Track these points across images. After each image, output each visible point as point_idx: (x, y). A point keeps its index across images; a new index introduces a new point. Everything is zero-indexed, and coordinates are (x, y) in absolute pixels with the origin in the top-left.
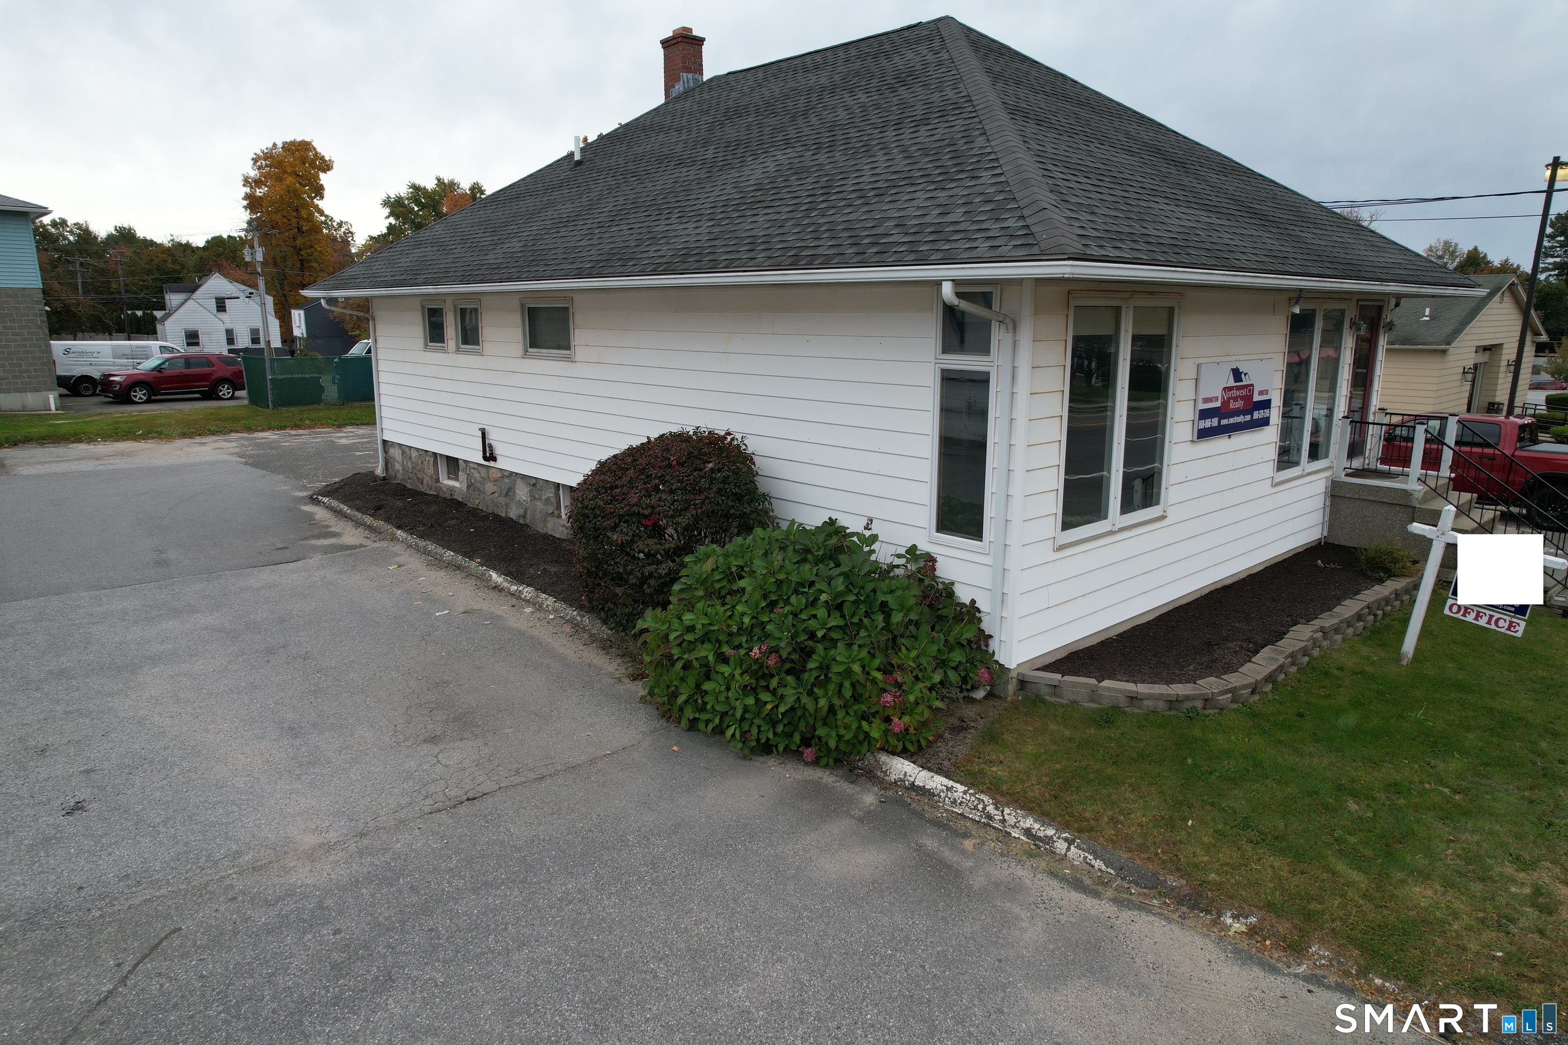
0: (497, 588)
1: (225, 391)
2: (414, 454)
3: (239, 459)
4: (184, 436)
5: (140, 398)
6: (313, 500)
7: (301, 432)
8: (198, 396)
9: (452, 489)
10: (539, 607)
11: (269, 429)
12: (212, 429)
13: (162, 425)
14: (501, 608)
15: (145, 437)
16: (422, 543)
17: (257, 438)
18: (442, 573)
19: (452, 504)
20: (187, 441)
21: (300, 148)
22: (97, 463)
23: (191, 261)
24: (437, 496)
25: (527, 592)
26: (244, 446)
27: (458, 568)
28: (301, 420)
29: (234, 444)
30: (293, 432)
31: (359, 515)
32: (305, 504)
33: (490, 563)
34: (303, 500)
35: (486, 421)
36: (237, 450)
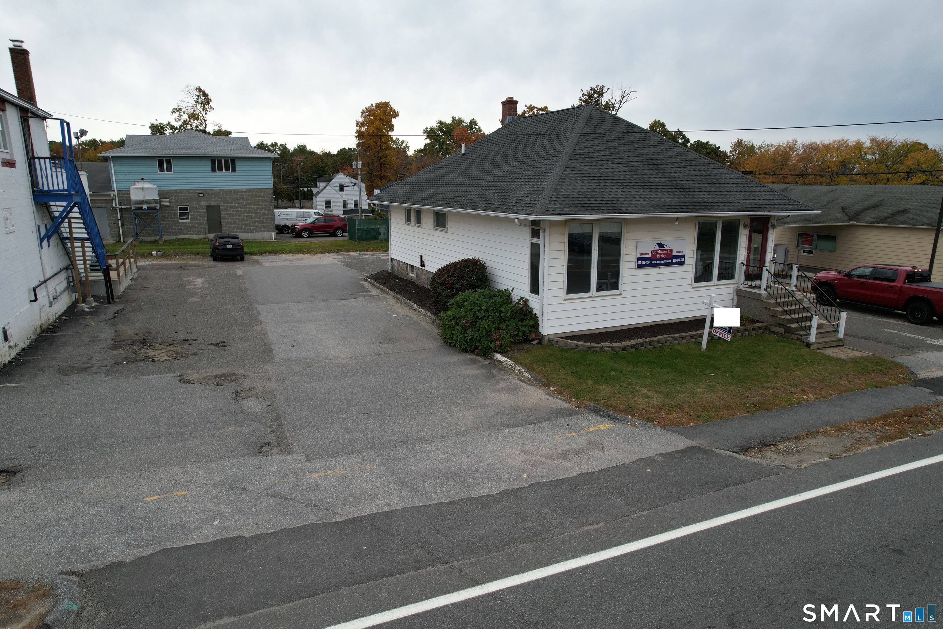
0: (415, 310)
1: (339, 233)
2: (401, 264)
3: (341, 263)
4: (322, 252)
5: (306, 235)
6: (365, 280)
7: (369, 253)
8: (328, 235)
9: (412, 277)
10: (425, 315)
11: (356, 251)
12: (333, 250)
13: (313, 248)
14: (414, 315)
15: (307, 253)
16: (396, 295)
17: (350, 255)
18: (400, 305)
19: (411, 283)
20: (323, 255)
21: (383, 106)
22: (290, 262)
23: (330, 162)
24: (407, 280)
25: (423, 311)
26: (345, 258)
27: (406, 303)
28: (369, 247)
29: (340, 257)
30: (365, 253)
31: (379, 285)
32: (362, 281)
33: (415, 302)
34: (362, 280)
35: (423, 252)
36: (342, 259)
